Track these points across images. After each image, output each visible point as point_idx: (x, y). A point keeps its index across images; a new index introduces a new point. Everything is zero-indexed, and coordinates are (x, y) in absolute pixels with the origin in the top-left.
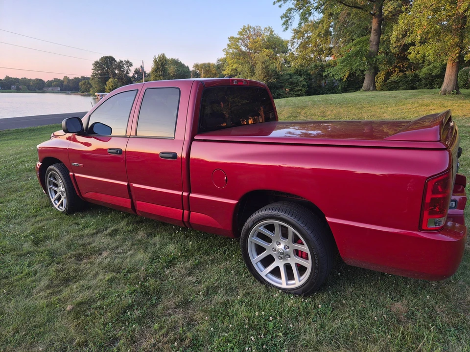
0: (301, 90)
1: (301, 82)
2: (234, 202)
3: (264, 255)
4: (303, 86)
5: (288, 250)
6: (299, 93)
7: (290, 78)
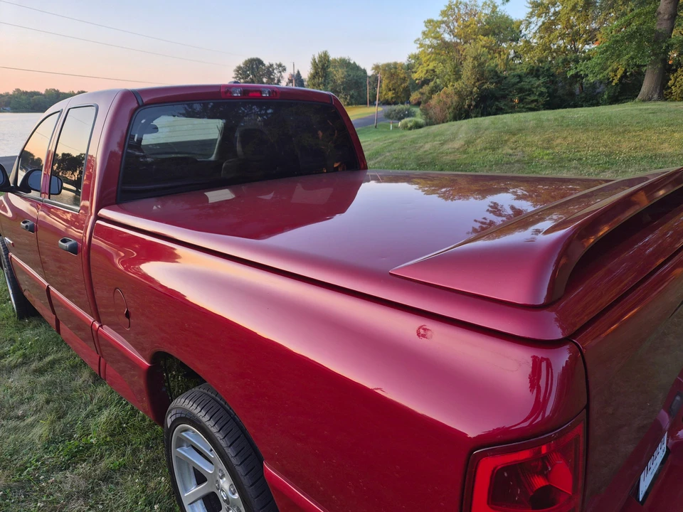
0: (536, 101)
1: (537, 88)
4: (541, 94)
6: (533, 105)
7: (518, 82)
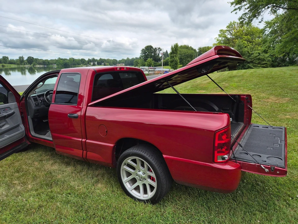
0: (266, 63)
1: (267, 58)
2: (112, 145)
3: (131, 177)
4: (269, 61)
5: (145, 175)
6: (265, 66)
7: (258, 56)
